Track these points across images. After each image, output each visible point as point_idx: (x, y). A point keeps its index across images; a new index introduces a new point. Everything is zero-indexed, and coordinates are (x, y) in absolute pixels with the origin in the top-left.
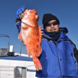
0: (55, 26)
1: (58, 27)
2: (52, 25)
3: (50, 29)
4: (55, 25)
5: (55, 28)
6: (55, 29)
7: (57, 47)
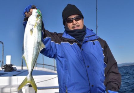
0: (78, 22)
1: (82, 23)
2: (74, 21)
3: (72, 26)
4: (78, 20)
5: (78, 24)
6: (79, 26)
7: (83, 50)
